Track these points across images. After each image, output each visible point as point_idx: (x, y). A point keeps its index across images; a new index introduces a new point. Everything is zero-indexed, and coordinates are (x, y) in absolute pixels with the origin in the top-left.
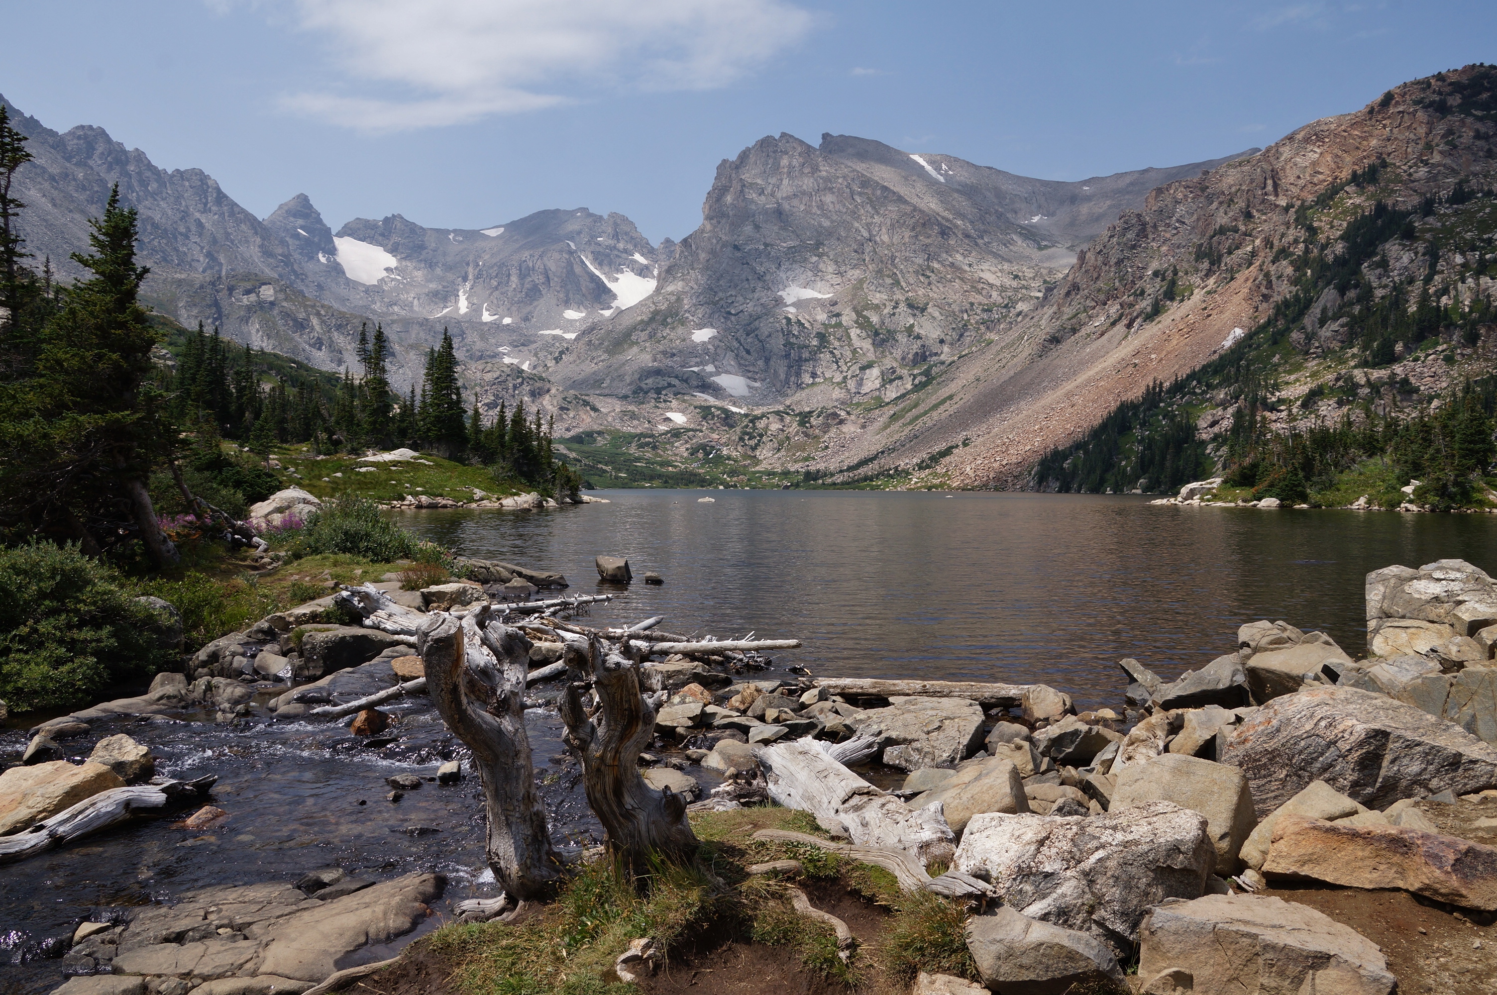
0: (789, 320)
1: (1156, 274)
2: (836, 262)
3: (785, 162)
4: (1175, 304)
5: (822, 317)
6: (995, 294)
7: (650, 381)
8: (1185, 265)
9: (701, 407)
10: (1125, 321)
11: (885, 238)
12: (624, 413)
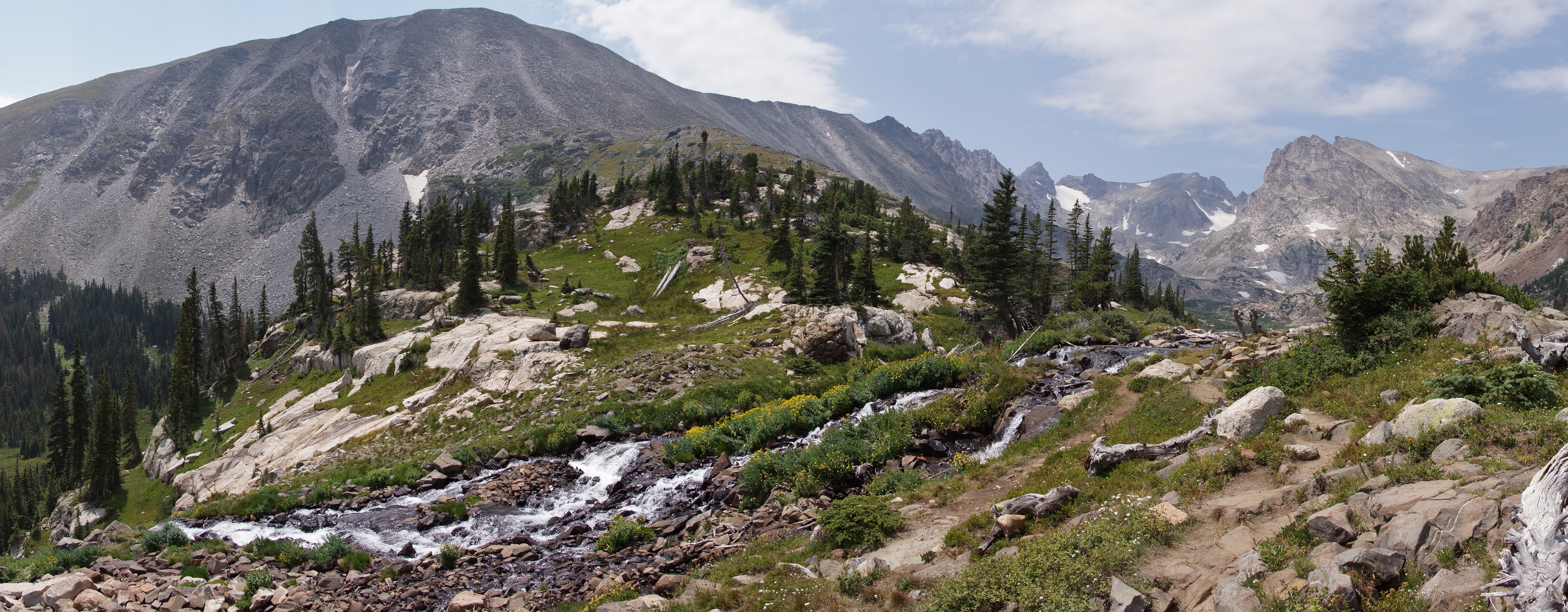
0: (1312, 241)
1: (1519, 226)
2: (1340, 209)
3: (1313, 151)
4: (1529, 243)
5: (1331, 240)
6: (1431, 232)
7: (1230, 273)
8: (1535, 222)
9: (1258, 289)
10: (1501, 251)
11: (1369, 197)
12: (1214, 290)
